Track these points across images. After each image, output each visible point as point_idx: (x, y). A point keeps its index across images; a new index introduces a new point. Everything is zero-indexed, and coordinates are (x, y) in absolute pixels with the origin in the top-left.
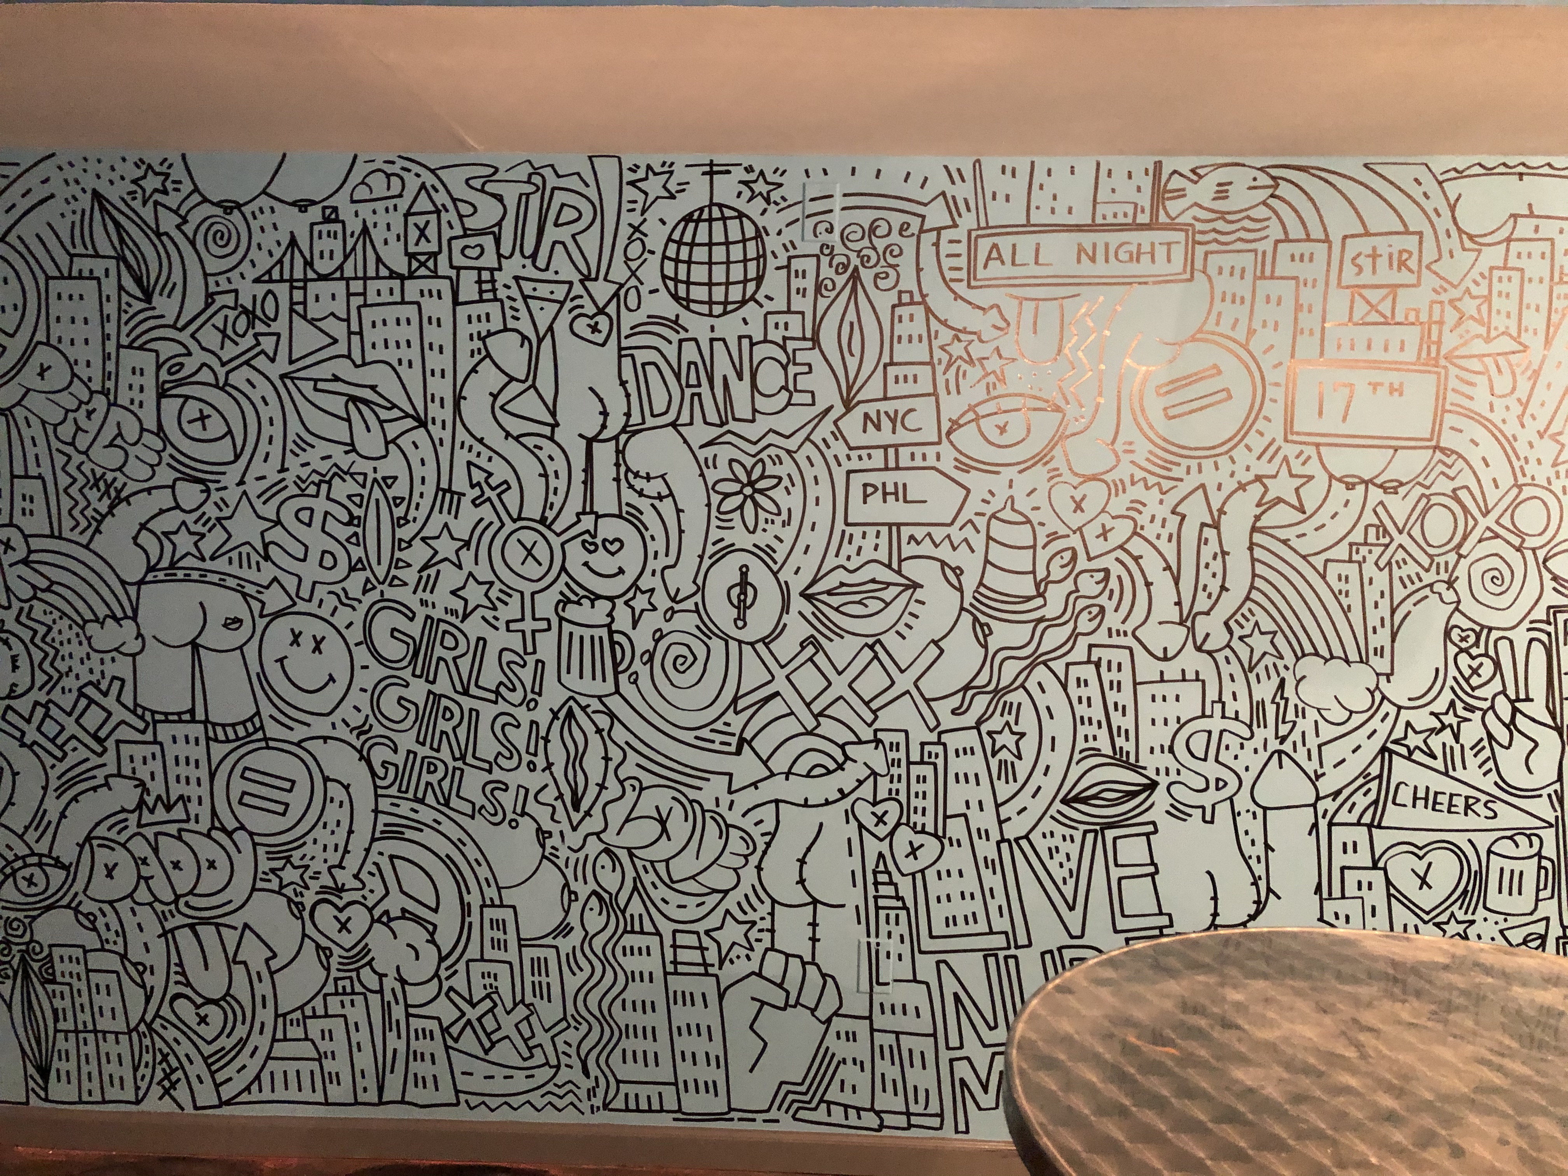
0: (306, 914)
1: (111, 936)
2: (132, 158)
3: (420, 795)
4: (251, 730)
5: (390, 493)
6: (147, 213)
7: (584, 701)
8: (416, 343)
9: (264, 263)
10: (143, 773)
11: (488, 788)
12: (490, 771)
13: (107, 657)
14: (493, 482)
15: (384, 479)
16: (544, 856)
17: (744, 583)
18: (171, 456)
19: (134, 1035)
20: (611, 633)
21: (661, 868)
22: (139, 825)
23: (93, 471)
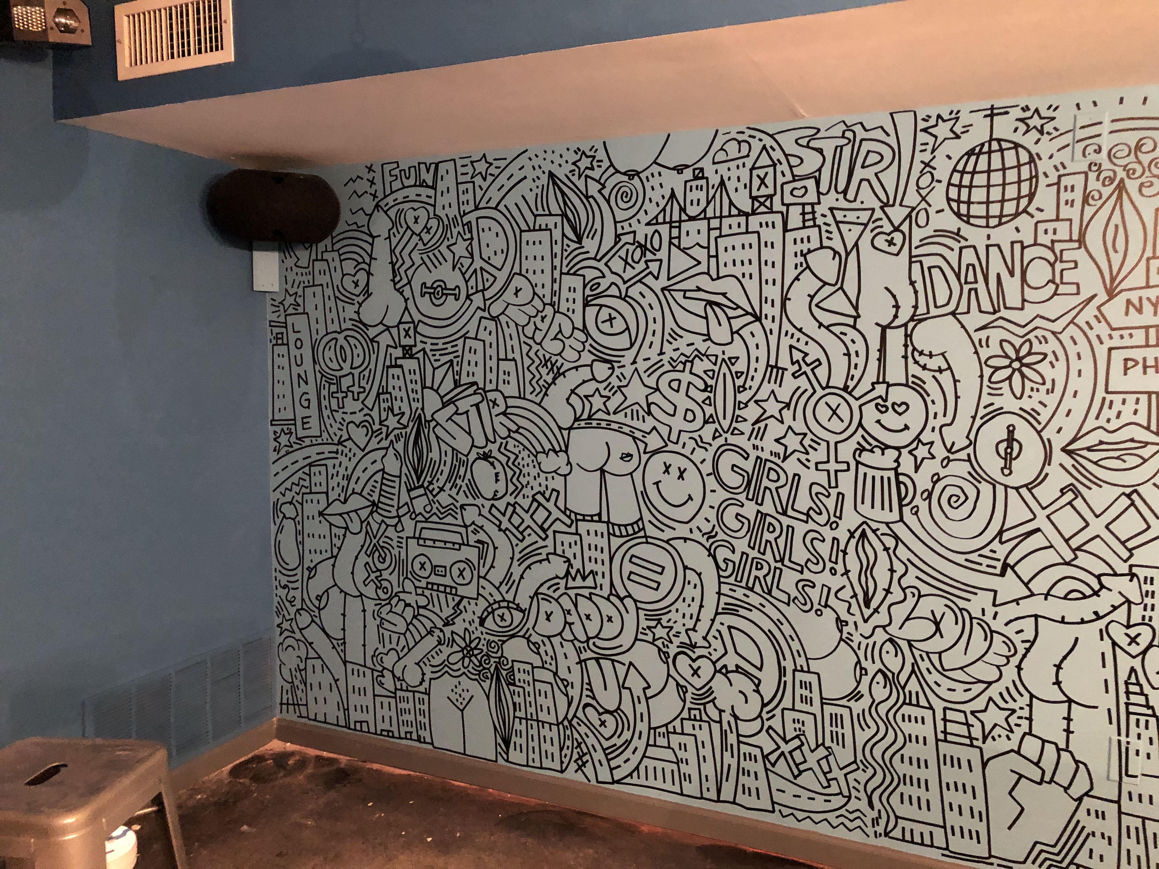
0: (670, 660)
1: (549, 660)
3: (750, 585)
4: (636, 529)
5: (734, 369)
6: (581, 184)
7: (874, 526)
8: (755, 262)
9: (653, 211)
10: (569, 554)
11: (800, 585)
12: (802, 572)
13: (550, 476)
14: (809, 360)
15: (730, 359)
16: (841, 639)
17: (1011, 439)
18: (591, 345)
19: (561, 726)
20: (897, 475)
21: (935, 658)
22: (566, 588)
23: (544, 355)
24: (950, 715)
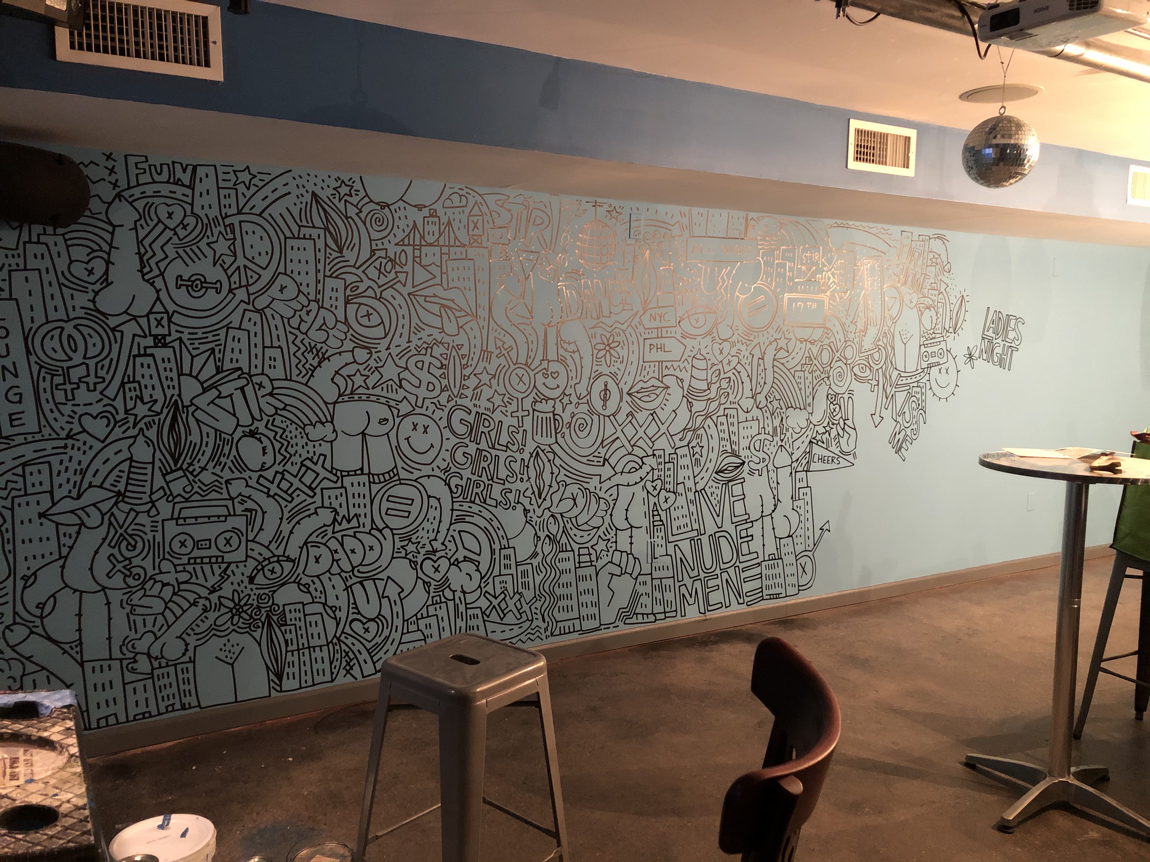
0: (418, 567)
1: (318, 594)
2: (334, 176)
3: (473, 499)
4: (392, 475)
5: (460, 352)
6: (341, 206)
7: (543, 447)
8: (472, 279)
9: (401, 235)
10: (335, 505)
11: (504, 492)
12: (504, 484)
13: (317, 444)
14: (506, 346)
15: (457, 345)
16: (527, 522)
17: (606, 389)
18: (352, 335)
19: (331, 645)
20: (554, 415)
21: (574, 520)
22: (333, 533)
23: (309, 343)
24: (582, 551)
